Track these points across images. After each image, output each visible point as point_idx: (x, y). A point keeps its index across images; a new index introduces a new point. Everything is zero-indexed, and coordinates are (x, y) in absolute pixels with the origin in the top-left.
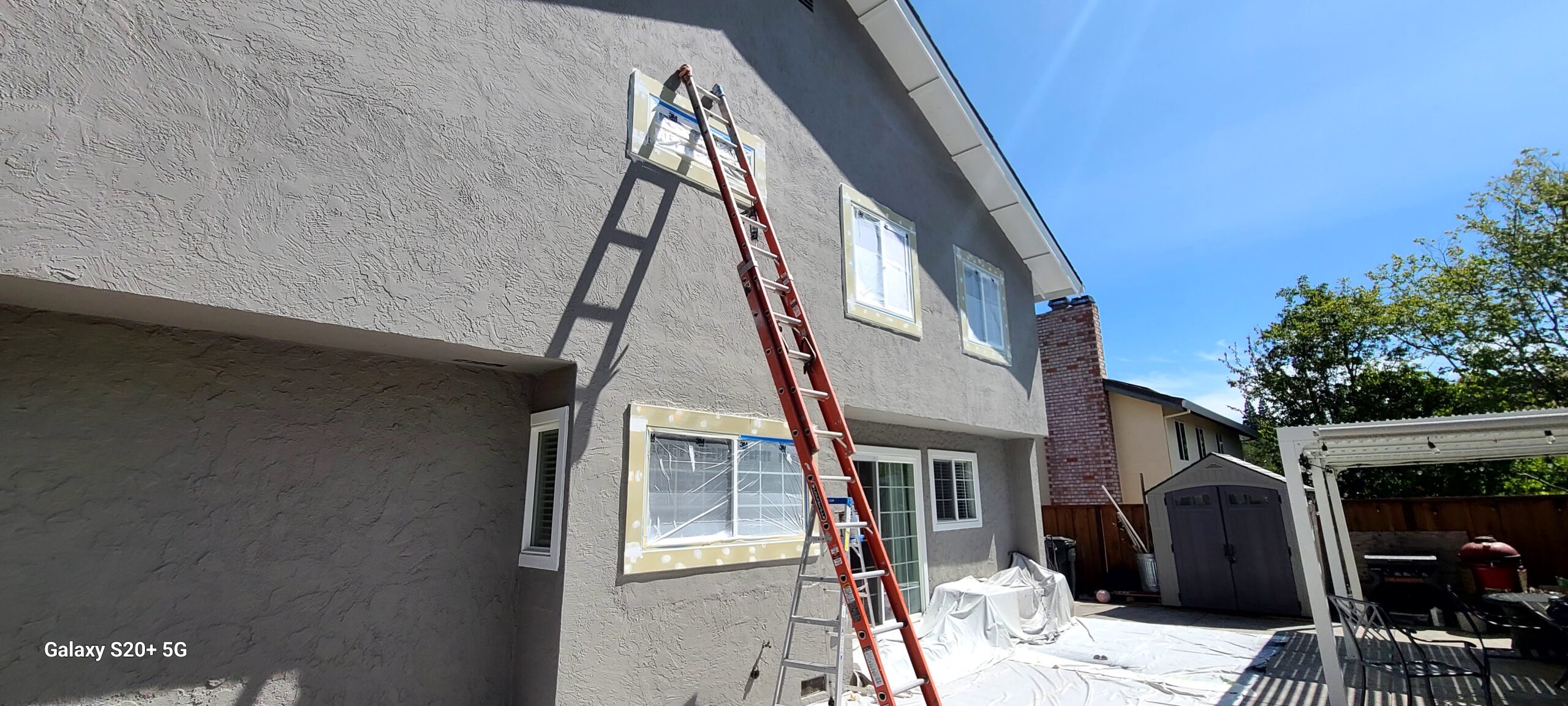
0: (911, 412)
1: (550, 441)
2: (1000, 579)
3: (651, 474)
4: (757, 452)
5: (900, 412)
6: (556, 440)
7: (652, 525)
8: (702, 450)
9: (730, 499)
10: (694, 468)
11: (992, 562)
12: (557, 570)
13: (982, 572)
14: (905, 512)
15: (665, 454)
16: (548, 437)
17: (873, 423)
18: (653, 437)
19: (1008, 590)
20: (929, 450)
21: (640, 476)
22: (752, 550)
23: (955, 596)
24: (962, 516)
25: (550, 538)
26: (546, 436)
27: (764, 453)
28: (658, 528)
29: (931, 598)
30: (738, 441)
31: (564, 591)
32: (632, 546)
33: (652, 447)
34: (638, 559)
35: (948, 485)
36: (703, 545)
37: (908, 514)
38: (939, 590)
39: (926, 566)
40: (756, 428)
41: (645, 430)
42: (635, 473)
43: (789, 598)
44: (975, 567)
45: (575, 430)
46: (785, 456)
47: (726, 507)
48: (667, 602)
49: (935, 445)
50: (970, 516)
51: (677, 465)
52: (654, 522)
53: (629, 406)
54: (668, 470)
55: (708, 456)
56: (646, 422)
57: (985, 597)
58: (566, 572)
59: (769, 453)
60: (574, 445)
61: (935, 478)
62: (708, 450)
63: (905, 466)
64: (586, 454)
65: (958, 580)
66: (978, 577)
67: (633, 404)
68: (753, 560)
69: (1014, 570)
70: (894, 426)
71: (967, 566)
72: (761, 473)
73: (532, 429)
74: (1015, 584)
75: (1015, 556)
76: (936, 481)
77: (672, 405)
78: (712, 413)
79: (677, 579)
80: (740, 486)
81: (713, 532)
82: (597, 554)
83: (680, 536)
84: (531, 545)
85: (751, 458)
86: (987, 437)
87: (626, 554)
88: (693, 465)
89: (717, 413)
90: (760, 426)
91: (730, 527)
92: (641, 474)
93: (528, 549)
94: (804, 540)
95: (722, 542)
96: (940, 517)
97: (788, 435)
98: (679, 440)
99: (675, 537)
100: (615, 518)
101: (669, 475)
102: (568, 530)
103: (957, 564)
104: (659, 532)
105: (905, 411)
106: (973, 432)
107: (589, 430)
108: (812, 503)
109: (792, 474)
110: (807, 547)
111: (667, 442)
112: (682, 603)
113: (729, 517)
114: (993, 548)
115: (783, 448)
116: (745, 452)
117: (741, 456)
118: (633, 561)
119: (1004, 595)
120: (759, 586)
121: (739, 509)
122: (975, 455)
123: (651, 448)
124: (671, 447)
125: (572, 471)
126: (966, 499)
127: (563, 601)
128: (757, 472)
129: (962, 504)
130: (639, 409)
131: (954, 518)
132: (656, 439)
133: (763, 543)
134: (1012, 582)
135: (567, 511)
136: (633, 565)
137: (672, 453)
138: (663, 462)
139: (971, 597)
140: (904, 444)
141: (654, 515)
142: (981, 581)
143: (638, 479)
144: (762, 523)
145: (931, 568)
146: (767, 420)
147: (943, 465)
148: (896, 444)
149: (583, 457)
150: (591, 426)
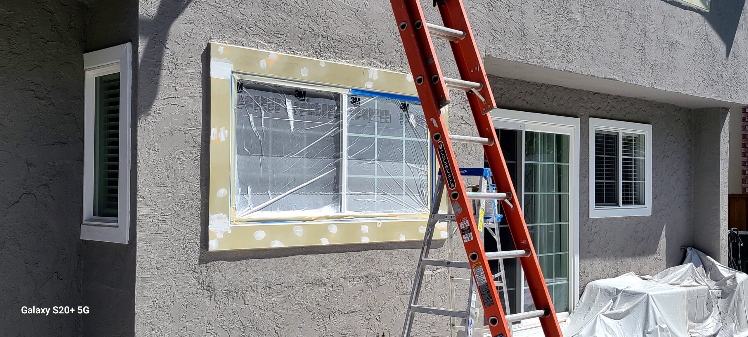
0: (571, 67)
1: (110, 88)
2: (669, 277)
3: (239, 133)
4: (372, 111)
5: (556, 67)
6: (118, 87)
7: (242, 194)
8: (303, 106)
9: (338, 166)
10: (292, 127)
11: (659, 257)
12: (127, 243)
13: (646, 268)
14: (555, 193)
15: (255, 109)
16: (106, 84)
17: (522, 82)
18: (240, 86)
19: (677, 289)
20: (591, 119)
21: (225, 134)
22: (365, 229)
23: (610, 294)
24: (627, 201)
25: (117, 207)
26: (106, 82)
27: (381, 112)
28: (249, 198)
29: (581, 296)
30: (348, 95)
31: (137, 267)
32: (218, 218)
33: (240, 99)
34: (226, 233)
35: (612, 164)
36: (304, 221)
37: (560, 196)
38: (591, 287)
39: (577, 258)
40: (371, 80)
41: (230, 77)
42: (219, 131)
43: (408, 285)
44: (638, 262)
45: (141, 75)
46: (408, 117)
47: (333, 176)
48: (261, 285)
49: (599, 113)
50: (637, 202)
51: (271, 122)
52: (244, 192)
53: (209, 45)
54: (259, 128)
55: (310, 113)
56: (230, 67)
57: (648, 295)
58: (138, 245)
59: (387, 113)
60: (141, 93)
61: (596, 154)
62: (310, 106)
63: (559, 137)
64: (157, 104)
65: (616, 276)
66: (641, 274)
67: (215, 43)
68: (365, 240)
69: (687, 266)
70: (548, 86)
71: (629, 261)
72: (377, 137)
73: (87, 73)
74: (685, 283)
75: (689, 252)
76: (596, 158)
77: (264, 47)
78: (315, 59)
79: (273, 260)
80: (350, 152)
81: (317, 206)
82: (176, 226)
83: (275, 209)
84: (94, 215)
85: (365, 118)
86: (667, 104)
87: (211, 228)
88: (292, 123)
89: (321, 60)
90: (376, 77)
91: (337, 200)
92: (227, 132)
93: (91, 220)
94: (428, 220)
95: (328, 218)
96: (599, 201)
97: (412, 91)
98: (274, 91)
99: (271, 210)
100: (196, 184)
101: (262, 134)
102: (138, 196)
103: (616, 257)
104: (250, 202)
105: (563, 66)
106: (649, 96)
107: (158, 74)
108: (440, 173)
109: (416, 139)
110: (431, 226)
111: (259, 93)
112: (280, 287)
113: (336, 188)
114: (663, 241)
115: (405, 107)
116: (357, 110)
117: (351, 116)
118: (220, 236)
119: (671, 294)
120: (373, 271)
121: (349, 179)
122: (650, 126)
123: (238, 101)
124: (264, 100)
125: (139, 124)
126: (633, 182)
127: (137, 278)
128: (372, 136)
129: (628, 187)
130: (221, 50)
131: (617, 204)
132: (244, 90)
133: (379, 222)
134: (683, 281)
135: (136, 173)
136: (220, 240)
137: (265, 108)
138: (254, 118)
139: (629, 295)
140: (559, 111)
141: (244, 183)
142: (644, 279)
143: (223, 138)
144: (376, 197)
145: (583, 262)
146: (385, 70)
147: (607, 138)
148: (549, 109)
149: (153, 108)
150: (160, 69)
